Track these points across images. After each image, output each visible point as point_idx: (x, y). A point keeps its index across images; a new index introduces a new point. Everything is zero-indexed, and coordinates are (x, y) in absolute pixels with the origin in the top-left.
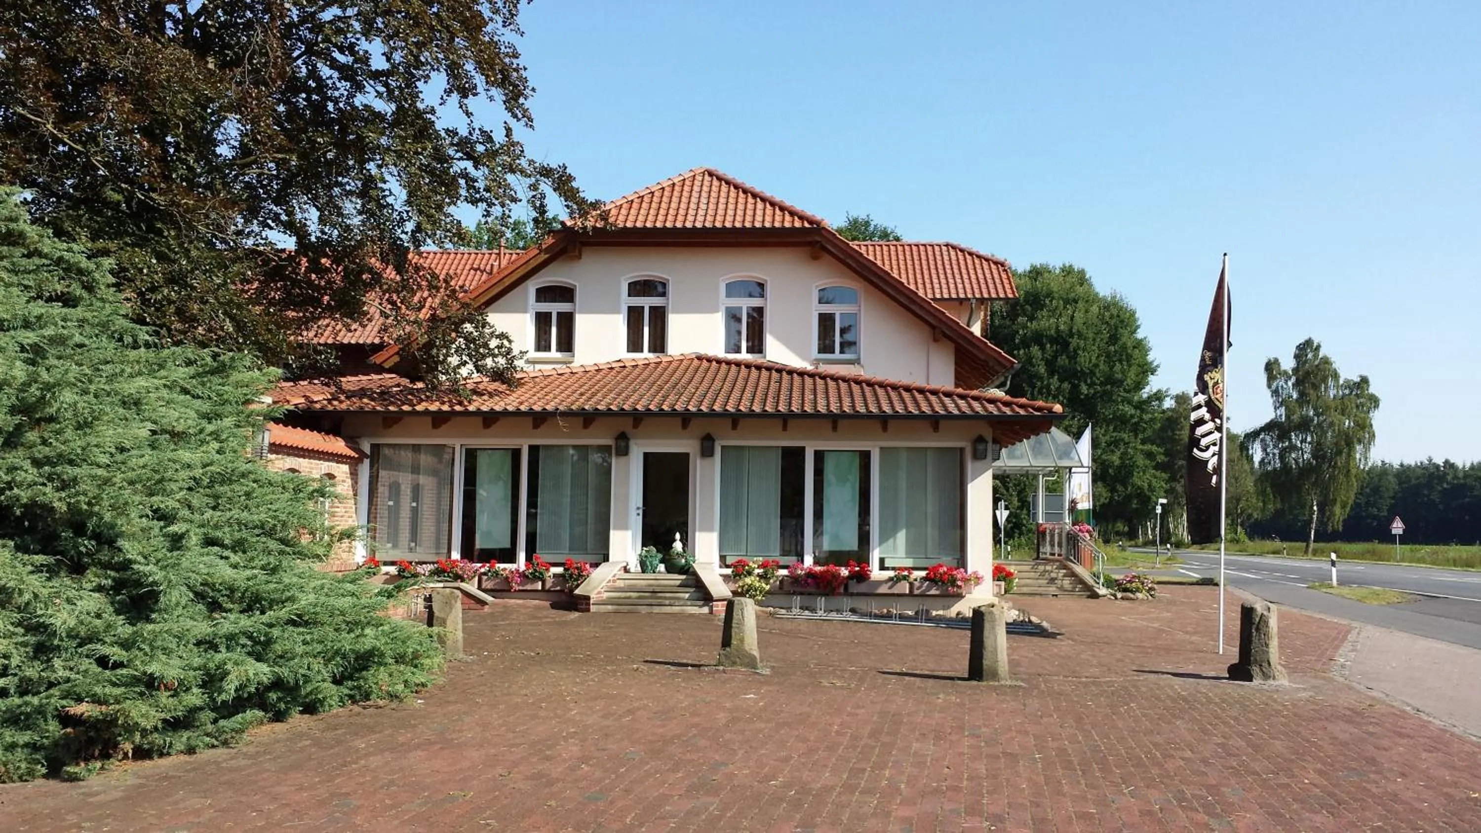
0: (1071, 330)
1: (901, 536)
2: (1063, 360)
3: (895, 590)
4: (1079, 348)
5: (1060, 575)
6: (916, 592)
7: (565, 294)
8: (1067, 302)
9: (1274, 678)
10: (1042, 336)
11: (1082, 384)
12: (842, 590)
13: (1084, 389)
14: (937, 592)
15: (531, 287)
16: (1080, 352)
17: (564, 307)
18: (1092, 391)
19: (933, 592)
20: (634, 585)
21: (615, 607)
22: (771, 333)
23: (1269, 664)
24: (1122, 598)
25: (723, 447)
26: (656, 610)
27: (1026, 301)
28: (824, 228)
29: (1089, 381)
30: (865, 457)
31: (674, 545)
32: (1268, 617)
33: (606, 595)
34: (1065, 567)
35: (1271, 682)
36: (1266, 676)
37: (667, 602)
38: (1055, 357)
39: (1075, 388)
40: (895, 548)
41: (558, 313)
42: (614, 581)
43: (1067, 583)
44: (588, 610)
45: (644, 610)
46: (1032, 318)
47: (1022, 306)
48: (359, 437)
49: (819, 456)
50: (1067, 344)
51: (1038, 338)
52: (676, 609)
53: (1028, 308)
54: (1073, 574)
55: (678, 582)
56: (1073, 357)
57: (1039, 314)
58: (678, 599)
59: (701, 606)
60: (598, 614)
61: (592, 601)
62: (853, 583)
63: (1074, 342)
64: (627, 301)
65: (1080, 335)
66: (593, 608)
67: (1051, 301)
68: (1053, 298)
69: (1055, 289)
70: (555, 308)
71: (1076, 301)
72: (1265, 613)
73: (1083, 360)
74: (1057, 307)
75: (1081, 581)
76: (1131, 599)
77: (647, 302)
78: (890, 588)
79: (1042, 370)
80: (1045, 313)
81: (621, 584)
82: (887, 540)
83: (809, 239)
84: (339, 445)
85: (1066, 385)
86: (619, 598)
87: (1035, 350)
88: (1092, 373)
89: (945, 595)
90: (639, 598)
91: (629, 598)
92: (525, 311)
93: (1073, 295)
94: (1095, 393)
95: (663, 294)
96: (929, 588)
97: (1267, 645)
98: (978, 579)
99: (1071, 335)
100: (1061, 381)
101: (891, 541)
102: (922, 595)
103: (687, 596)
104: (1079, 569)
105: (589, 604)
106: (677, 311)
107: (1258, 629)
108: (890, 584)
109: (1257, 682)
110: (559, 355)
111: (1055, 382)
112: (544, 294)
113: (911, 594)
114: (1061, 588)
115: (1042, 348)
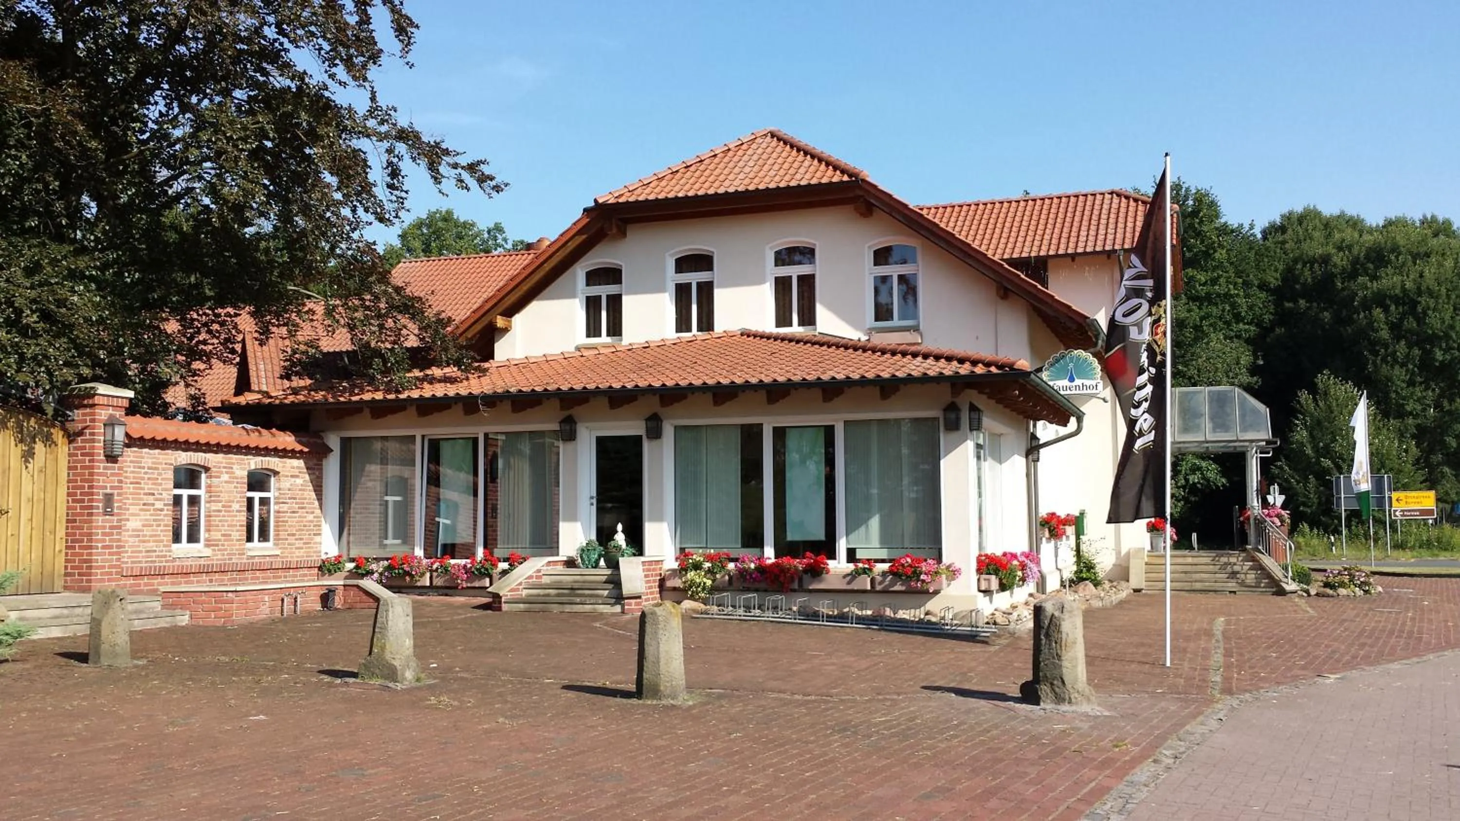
0: (1419, 288)
1: (875, 523)
2: (1411, 323)
3: (855, 586)
4: (1429, 309)
5: (1246, 568)
6: (878, 588)
7: (612, 275)
8: (1415, 256)
9: (1070, 702)
10: (1385, 296)
11: (1437, 350)
12: (796, 586)
13: (1439, 355)
14: (903, 588)
15: (580, 272)
16: (1430, 312)
17: (612, 289)
18: (1448, 357)
19: (898, 587)
20: (561, 582)
21: (527, 605)
22: (821, 303)
23: (1063, 682)
24: (1317, 595)
25: (677, 428)
26: (568, 608)
27: (1367, 257)
28: (863, 180)
29: (1444, 345)
30: (829, 431)
31: (616, 537)
32: (1059, 619)
33: (525, 593)
34: (1253, 559)
35: (1065, 707)
36: (1059, 699)
37: (578, 600)
38: (1401, 320)
39: (1427, 355)
40: (867, 538)
41: (608, 296)
42: (538, 577)
43: (1251, 578)
44: (499, 609)
45: (556, 608)
46: (1374, 278)
47: (1362, 265)
48: (323, 431)
49: (780, 434)
50: (1414, 304)
51: (1381, 300)
52: (588, 608)
53: (1371, 266)
54: (1260, 567)
55: (604, 578)
56: (1420, 319)
57: (1382, 272)
58: (597, 596)
59: (613, 605)
60: (509, 613)
61: (503, 600)
62: (806, 577)
63: (1423, 300)
64: (672, 278)
65: (1431, 293)
66: (505, 607)
67: (1397, 257)
68: (1399, 254)
69: (1402, 242)
70: (603, 291)
71: (1428, 255)
72: (1057, 614)
73: (1433, 321)
74: (1404, 264)
75: (1269, 576)
76: (1328, 596)
77: (694, 278)
78: (849, 583)
79: (1385, 334)
80: (1390, 270)
81: (546, 580)
82: (858, 526)
83: (851, 195)
84: (287, 440)
85: (1416, 352)
86: (539, 595)
87: (1378, 313)
88: (1447, 337)
89: (911, 592)
90: (558, 595)
91: (548, 595)
92: (573, 296)
93: (1425, 248)
94: (1453, 359)
95: (710, 268)
96: (892, 583)
97: (1059, 657)
98: (953, 573)
99: (1419, 292)
100: (1410, 346)
101: (862, 529)
102: (885, 592)
103: (606, 593)
104: (1267, 561)
105: (500, 602)
106: (724, 285)
107: (1047, 635)
108: (848, 578)
109: (1047, 705)
110: (609, 340)
111: (1401, 348)
112: (594, 278)
113: (873, 590)
114: (1243, 584)
115: (1386, 310)
